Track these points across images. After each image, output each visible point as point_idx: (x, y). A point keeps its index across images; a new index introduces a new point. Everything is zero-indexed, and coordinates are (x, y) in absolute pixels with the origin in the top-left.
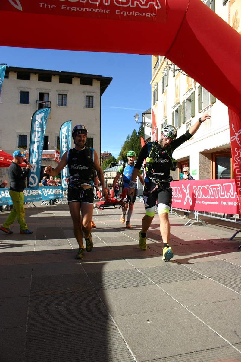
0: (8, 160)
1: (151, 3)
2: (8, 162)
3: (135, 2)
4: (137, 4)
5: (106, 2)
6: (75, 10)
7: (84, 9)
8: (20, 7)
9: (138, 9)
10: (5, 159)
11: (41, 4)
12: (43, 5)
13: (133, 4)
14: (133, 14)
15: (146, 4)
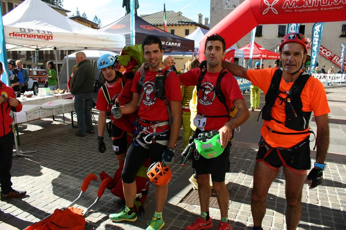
0: (269, 56)
1: (341, 1)
2: (269, 57)
3: (332, 2)
4: (332, 3)
5: (316, 5)
6: (301, 11)
7: (305, 10)
8: (277, 13)
9: (333, 6)
10: (267, 56)
11: (286, 11)
12: (287, 11)
13: (330, 4)
14: (330, 9)
15: (338, 3)
